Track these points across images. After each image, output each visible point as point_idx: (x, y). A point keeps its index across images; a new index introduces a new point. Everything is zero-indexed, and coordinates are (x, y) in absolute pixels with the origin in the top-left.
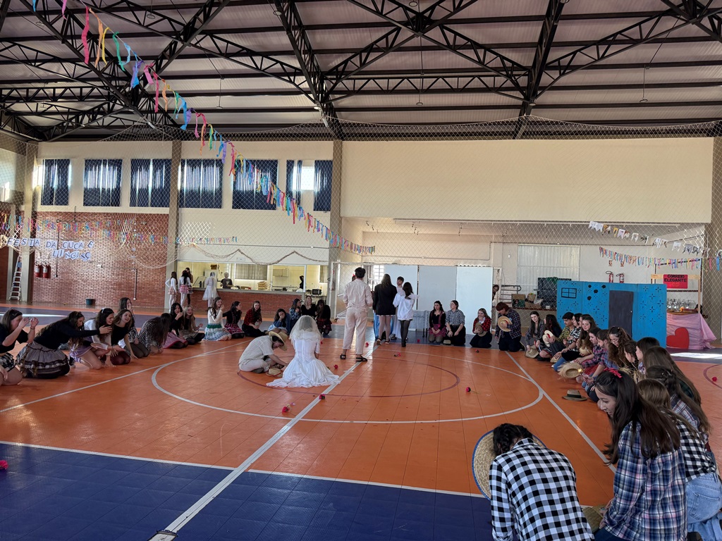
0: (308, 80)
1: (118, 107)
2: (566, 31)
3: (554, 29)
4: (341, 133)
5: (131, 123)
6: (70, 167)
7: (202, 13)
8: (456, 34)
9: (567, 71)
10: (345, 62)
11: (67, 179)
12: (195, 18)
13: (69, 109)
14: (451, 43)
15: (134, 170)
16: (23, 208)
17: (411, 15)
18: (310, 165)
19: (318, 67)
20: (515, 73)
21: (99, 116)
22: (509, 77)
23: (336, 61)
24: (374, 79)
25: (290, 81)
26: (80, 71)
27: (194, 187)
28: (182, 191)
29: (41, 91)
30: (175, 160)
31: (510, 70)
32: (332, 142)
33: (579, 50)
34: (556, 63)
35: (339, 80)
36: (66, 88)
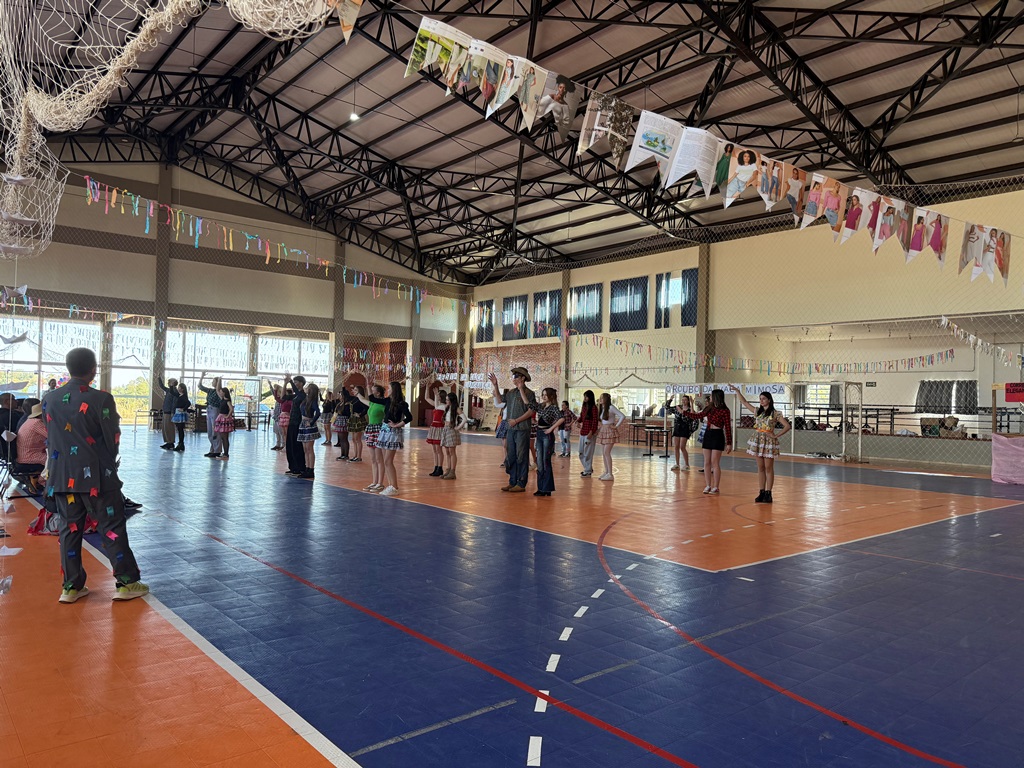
6: (494, 306)
11: (492, 317)
15: (536, 303)
16: (464, 348)
18: (678, 277)
19: (636, 184)
27: (580, 314)
28: (570, 319)
30: (564, 290)
33: (898, 102)
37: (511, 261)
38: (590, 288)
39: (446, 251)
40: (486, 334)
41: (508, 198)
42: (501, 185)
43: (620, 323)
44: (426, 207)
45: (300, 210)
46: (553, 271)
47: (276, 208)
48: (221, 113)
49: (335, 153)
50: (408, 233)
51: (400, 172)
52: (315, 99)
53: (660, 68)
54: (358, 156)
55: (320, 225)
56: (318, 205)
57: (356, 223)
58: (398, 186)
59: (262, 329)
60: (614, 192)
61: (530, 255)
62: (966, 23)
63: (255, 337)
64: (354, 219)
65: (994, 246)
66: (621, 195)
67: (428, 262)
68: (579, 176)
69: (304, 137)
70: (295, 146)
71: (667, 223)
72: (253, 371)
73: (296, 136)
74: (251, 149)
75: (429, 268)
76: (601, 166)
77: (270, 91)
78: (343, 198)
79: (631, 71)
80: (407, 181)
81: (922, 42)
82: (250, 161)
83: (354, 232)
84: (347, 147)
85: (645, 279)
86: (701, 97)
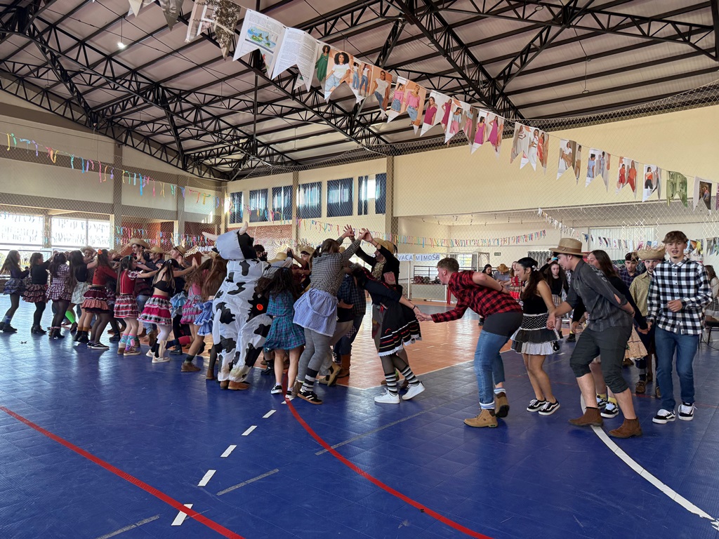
6: (242, 197)
11: (241, 205)
15: (274, 195)
16: (220, 226)
18: (372, 179)
19: (343, 110)
27: (306, 204)
28: (299, 207)
30: (294, 186)
32: (385, 159)
33: (513, 61)
37: (254, 163)
38: (313, 185)
39: (204, 153)
40: (236, 217)
41: (248, 116)
42: (242, 105)
43: (334, 211)
44: (185, 119)
45: (84, 118)
46: (287, 172)
47: (63, 116)
48: (9, 36)
49: (109, 74)
50: (173, 139)
51: (163, 92)
52: (89, 31)
53: (354, 25)
54: (128, 78)
55: (100, 131)
56: (99, 115)
57: (131, 130)
58: (162, 102)
59: (54, 211)
60: (325, 115)
61: (268, 159)
62: (554, 9)
63: (48, 217)
64: (129, 128)
65: (537, 143)
66: (331, 118)
67: (190, 161)
68: (300, 101)
69: (82, 59)
70: (76, 67)
71: (364, 140)
72: (48, 245)
73: (75, 58)
74: (39, 67)
75: (191, 166)
76: (315, 95)
77: (51, 21)
78: (119, 110)
79: (333, 26)
80: (169, 99)
81: (527, 20)
82: (39, 78)
83: (129, 137)
84: (119, 70)
85: (350, 180)
86: (383, 49)
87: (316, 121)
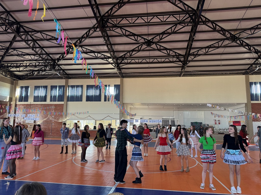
0: (113, 60)
1: (47, 69)
2: (195, 44)
3: (191, 45)
4: (123, 76)
5: (51, 74)
6: (29, 89)
7: (79, 41)
8: (160, 46)
9: (196, 56)
10: (125, 55)
11: (28, 93)
12: (76, 42)
13: (30, 69)
14: (159, 48)
15: (52, 89)
16: (12, 103)
17: (146, 41)
18: (113, 86)
19: (116, 56)
20: (179, 57)
21: (41, 72)
22: (177, 58)
23: (122, 54)
24: (134, 59)
25: (107, 61)
26: (36, 58)
27: (73, 94)
28: (68, 96)
29: (22, 64)
30: (66, 86)
31: (178, 56)
32: (120, 79)
33: (200, 50)
34: (193, 54)
35: (123, 60)
36: (30, 63)
38: (78, 86)
40: (24, 99)
43: (89, 99)
87: (102, 59)
